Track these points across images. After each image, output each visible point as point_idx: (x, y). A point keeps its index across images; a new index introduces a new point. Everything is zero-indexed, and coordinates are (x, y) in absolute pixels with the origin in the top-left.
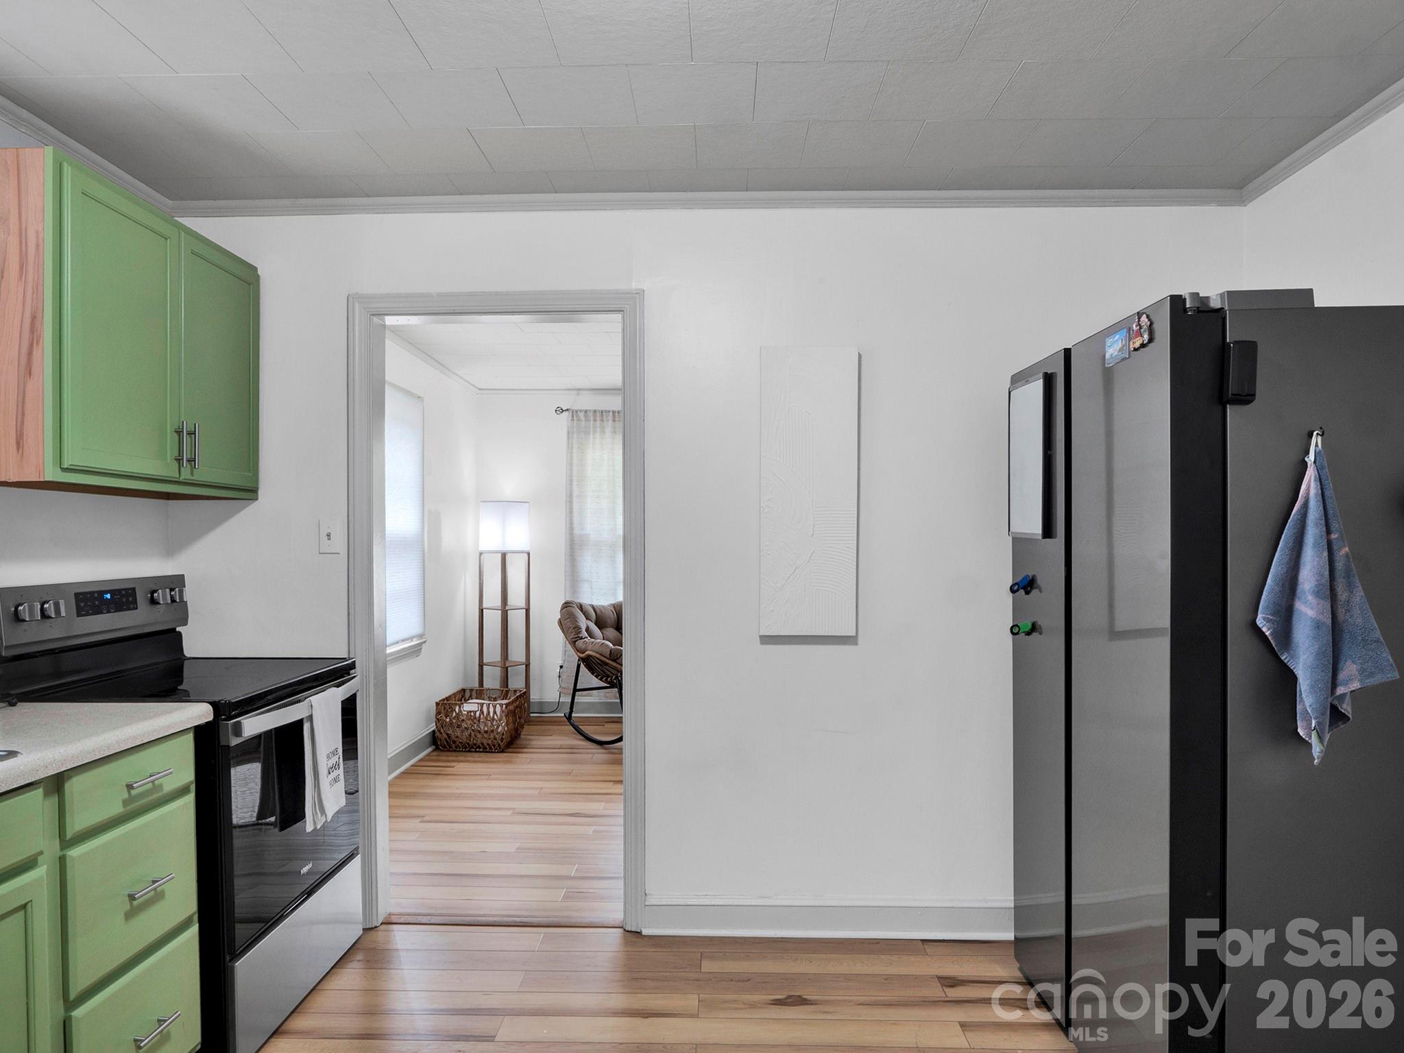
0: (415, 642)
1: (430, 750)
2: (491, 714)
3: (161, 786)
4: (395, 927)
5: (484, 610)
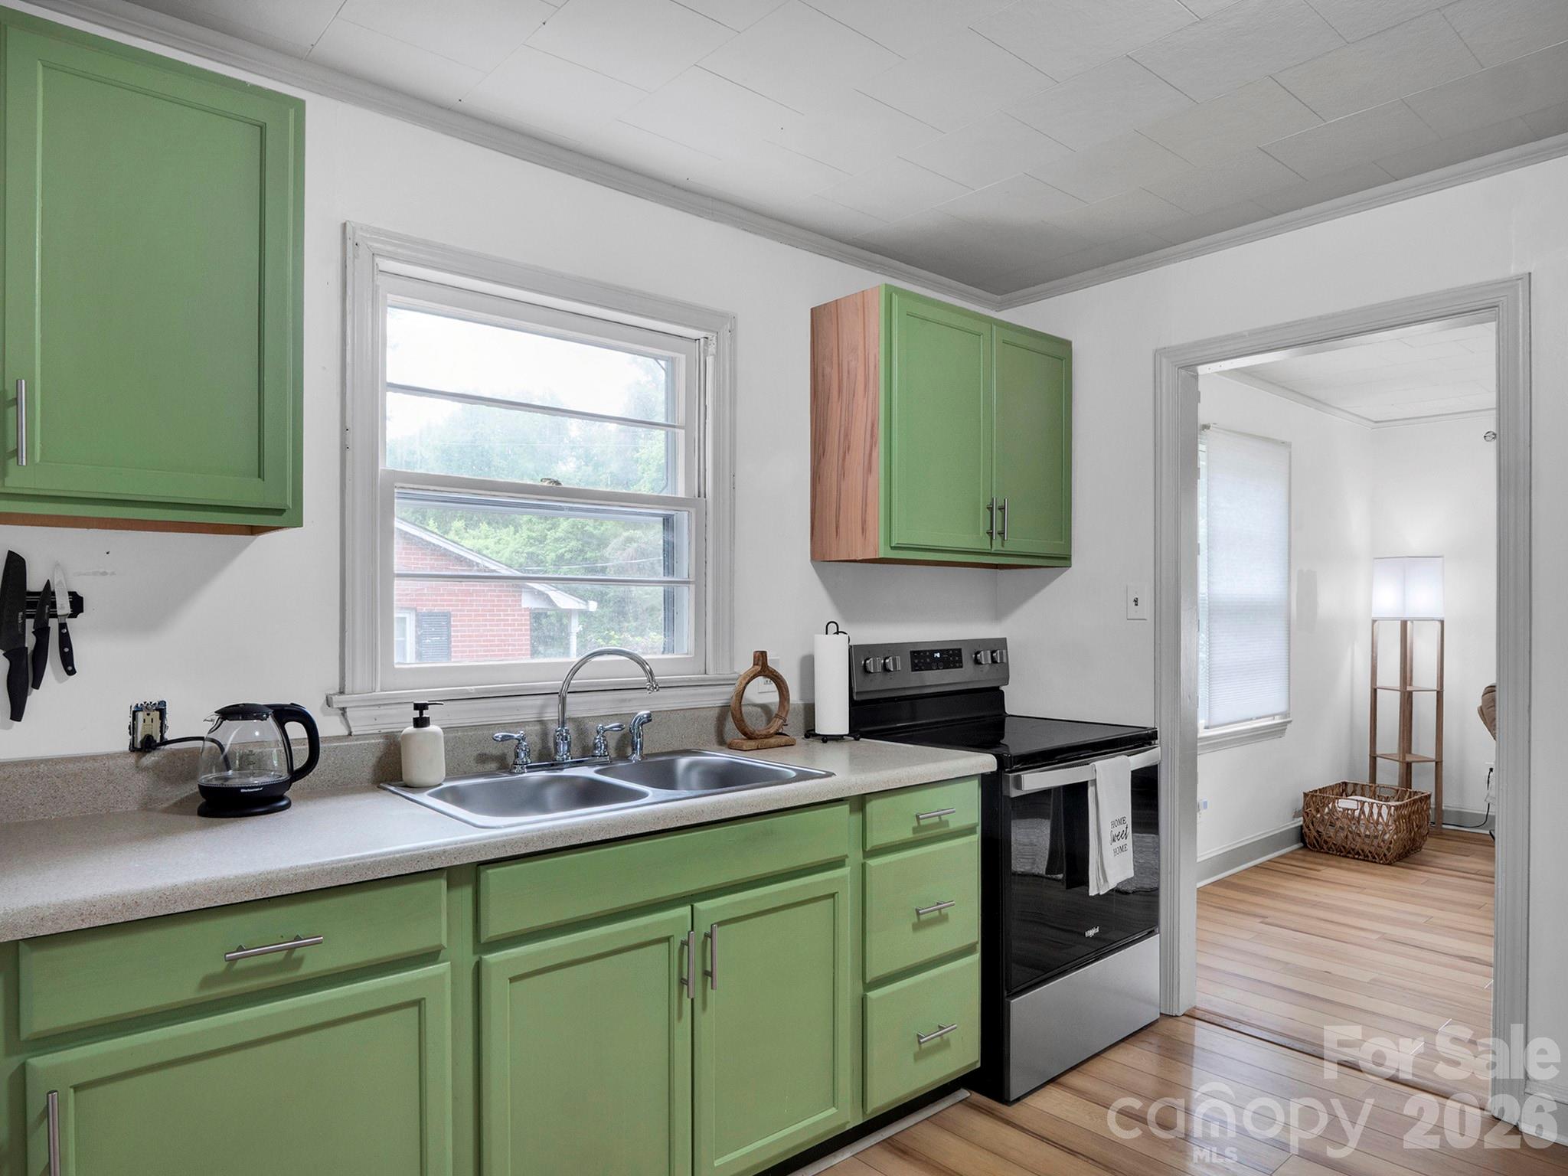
0: (1278, 720)
1: (1296, 846)
2: (1375, 816)
3: (946, 823)
4: (1197, 1022)
5: (1378, 690)
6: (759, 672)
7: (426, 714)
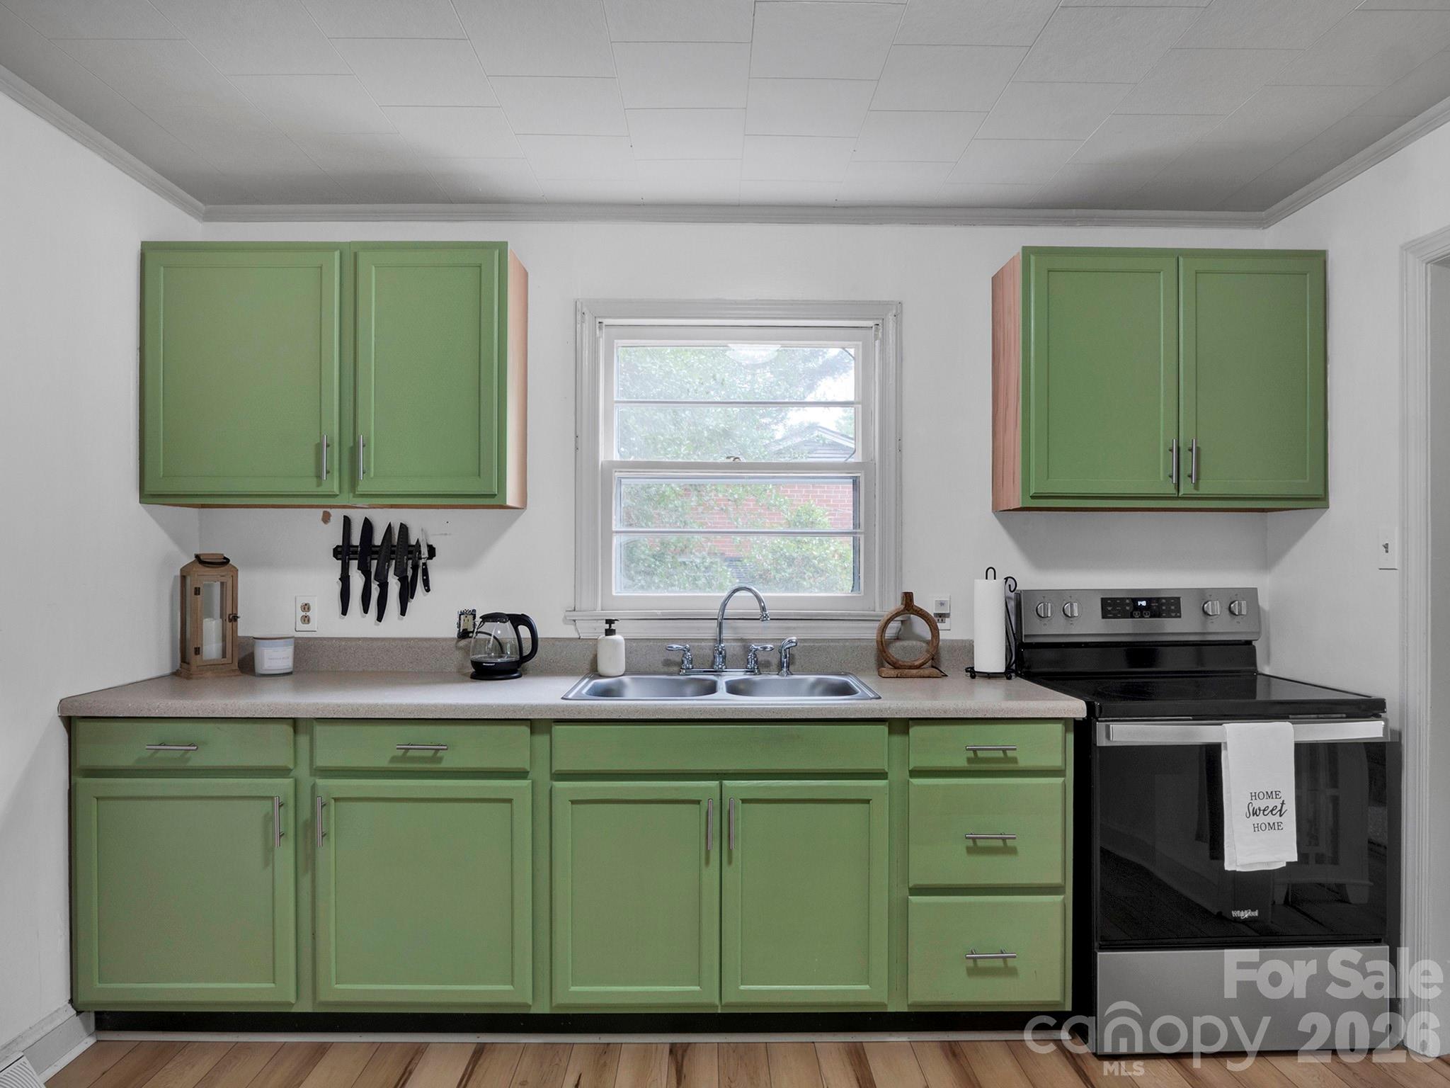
6: (902, 611)
7: (613, 626)
